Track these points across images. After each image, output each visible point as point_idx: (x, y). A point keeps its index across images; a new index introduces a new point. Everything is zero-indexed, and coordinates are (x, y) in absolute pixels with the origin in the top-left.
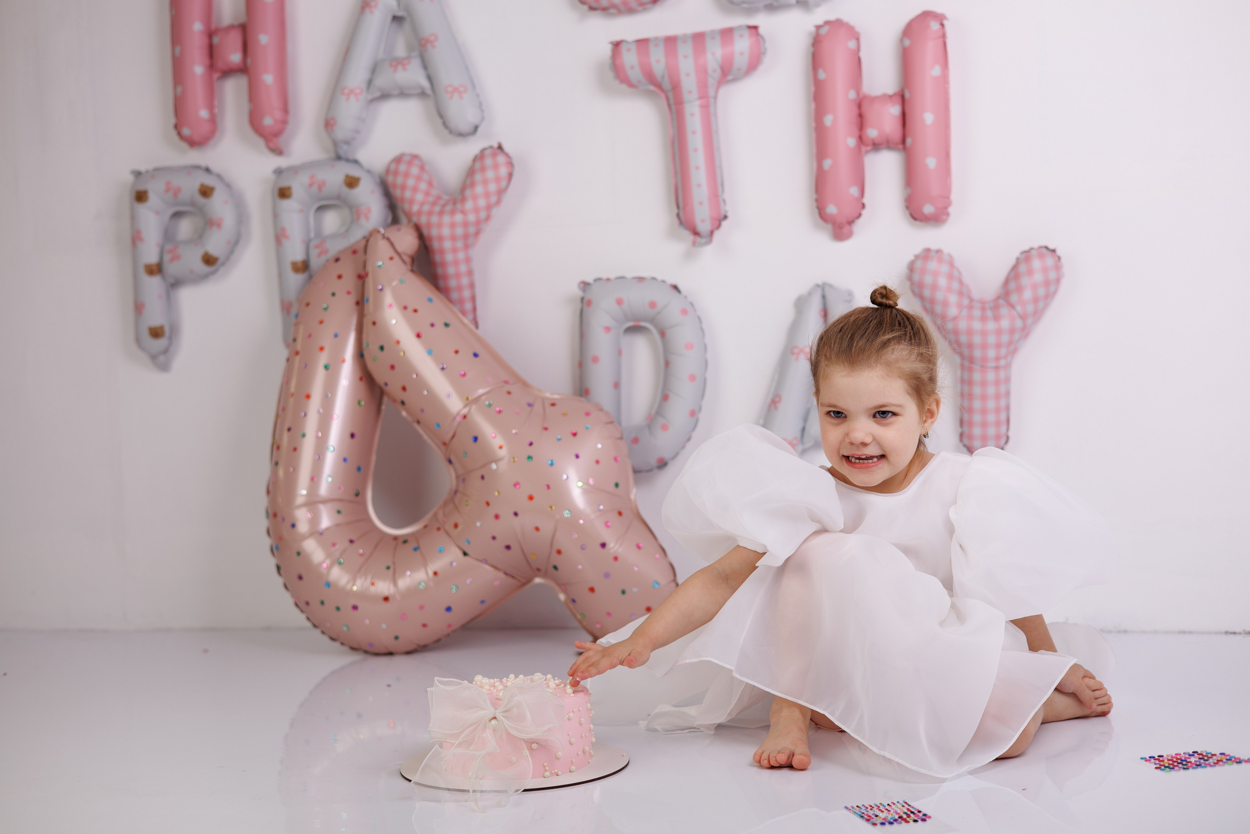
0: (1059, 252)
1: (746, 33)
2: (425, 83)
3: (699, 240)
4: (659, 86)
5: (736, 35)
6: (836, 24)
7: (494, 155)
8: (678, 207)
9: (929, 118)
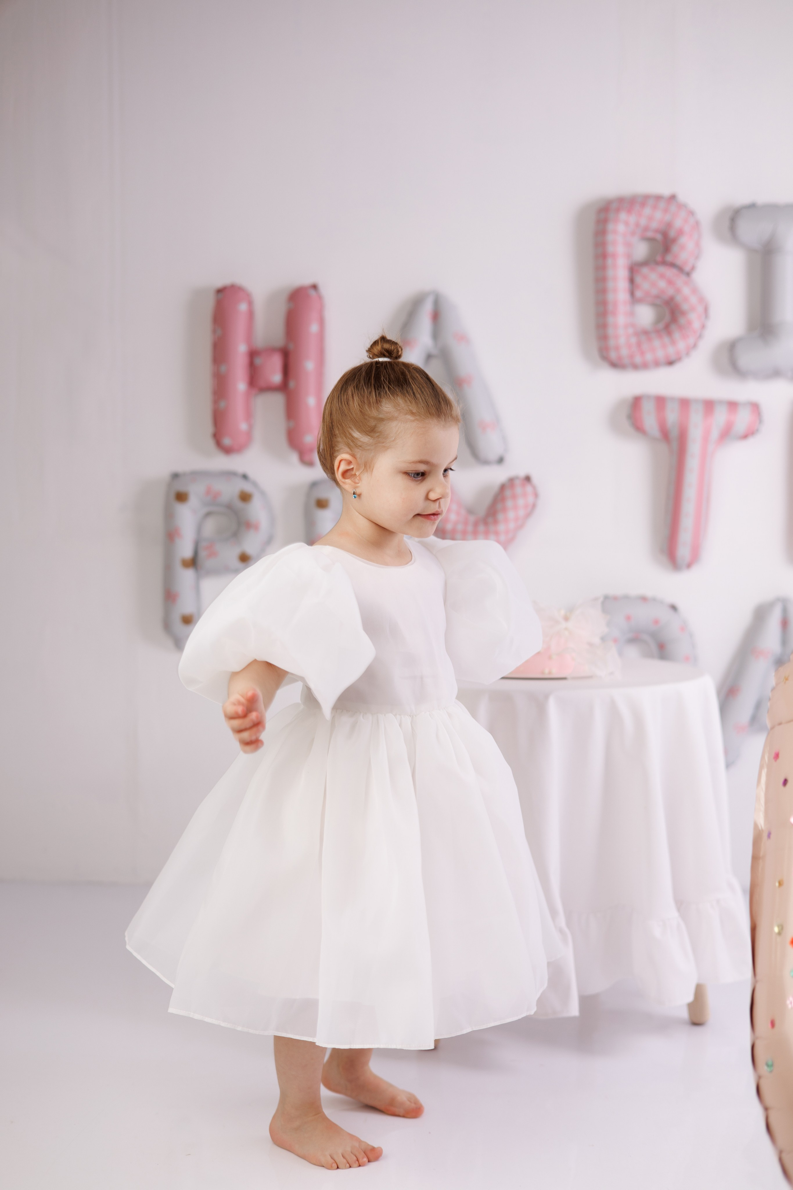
1: (749, 409)
5: (741, 409)
7: (523, 486)
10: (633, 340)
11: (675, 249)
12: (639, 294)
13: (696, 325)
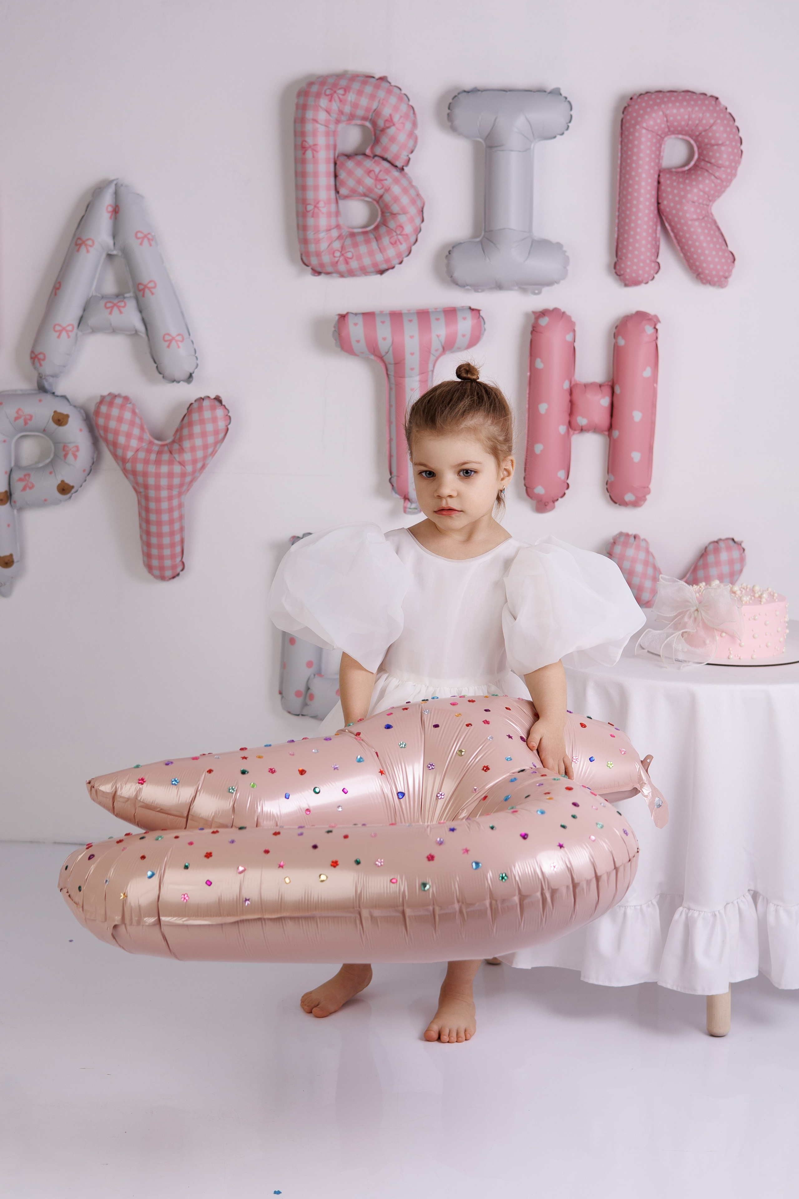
0: (743, 545)
1: (469, 315)
2: (141, 327)
3: (408, 504)
4: (381, 358)
5: (460, 315)
6: (556, 314)
7: (213, 408)
8: (391, 473)
9: (637, 416)
10: (337, 245)
11: (384, 140)
12: (343, 191)
13: (408, 229)
